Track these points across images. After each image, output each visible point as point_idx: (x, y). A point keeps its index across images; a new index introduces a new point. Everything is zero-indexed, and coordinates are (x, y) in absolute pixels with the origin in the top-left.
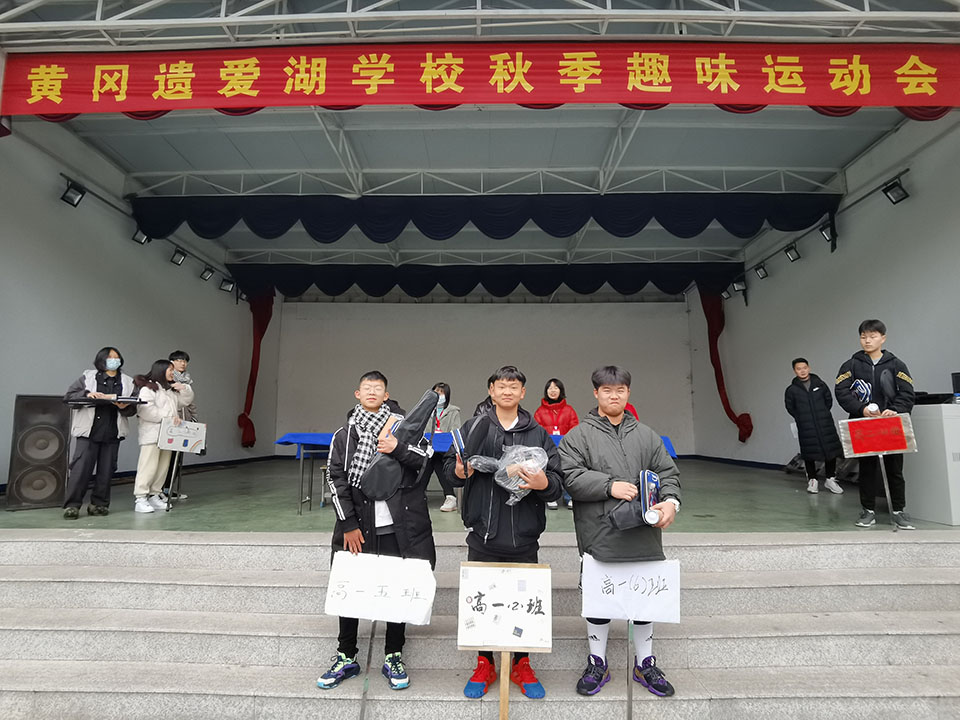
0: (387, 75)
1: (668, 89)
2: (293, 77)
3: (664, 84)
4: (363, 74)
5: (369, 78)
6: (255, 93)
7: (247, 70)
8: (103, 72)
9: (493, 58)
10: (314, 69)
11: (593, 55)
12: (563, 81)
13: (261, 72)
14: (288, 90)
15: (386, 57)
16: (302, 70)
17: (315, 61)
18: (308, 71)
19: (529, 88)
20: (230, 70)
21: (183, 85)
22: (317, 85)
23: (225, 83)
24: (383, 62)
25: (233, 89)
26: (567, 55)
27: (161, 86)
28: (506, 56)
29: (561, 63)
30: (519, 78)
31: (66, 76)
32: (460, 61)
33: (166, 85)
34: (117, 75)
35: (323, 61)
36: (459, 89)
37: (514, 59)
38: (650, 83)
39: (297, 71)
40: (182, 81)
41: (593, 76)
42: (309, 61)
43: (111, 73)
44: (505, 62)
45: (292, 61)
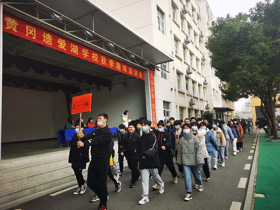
0: (87, 54)
1: (120, 70)
2: (72, 48)
3: (120, 69)
4: (84, 52)
5: (85, 54)
6: (65, 49)
7: (63, 43)
8: (29, 28)
9: (102, 57)
10: (76, 48)
11: (113, 61)
12: (110, 64)
13: (66, 44)
14: (71, 51)
15: (87, 50)
16: (74, 47)
17: (76, 46)
18: (75, 48)
19: (106, 64)
20: (60, 41)
21: (50, 41)
22: (76, 52)
23: (59, 44)
24: (86, 51)
25: (60, 47)
26: (110, 60)
27: (44, 39)
28: (103, 57)
29: (109, 61)
30: (105, 62)
31: (17, 24)
32: (97, 55)
33: (46, 39)
34: (32, 31)
35: (77, 47)
36: (97, 61)
37: (104, 58)
38: (118, 68)
39: (73, 47)
40: (50, 40)
41: (113, 65)
42: (75, 46)
43: (31, 29)
44: (103, 58)
45: (72, 45)
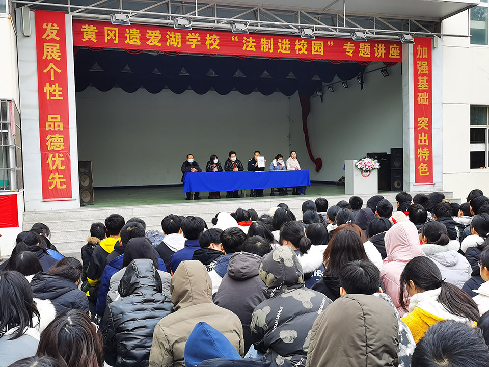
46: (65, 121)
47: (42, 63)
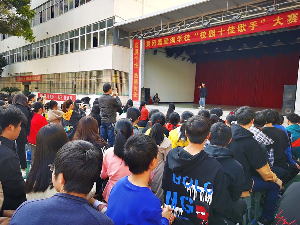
46: (138, 75)
47: (134, 56)
